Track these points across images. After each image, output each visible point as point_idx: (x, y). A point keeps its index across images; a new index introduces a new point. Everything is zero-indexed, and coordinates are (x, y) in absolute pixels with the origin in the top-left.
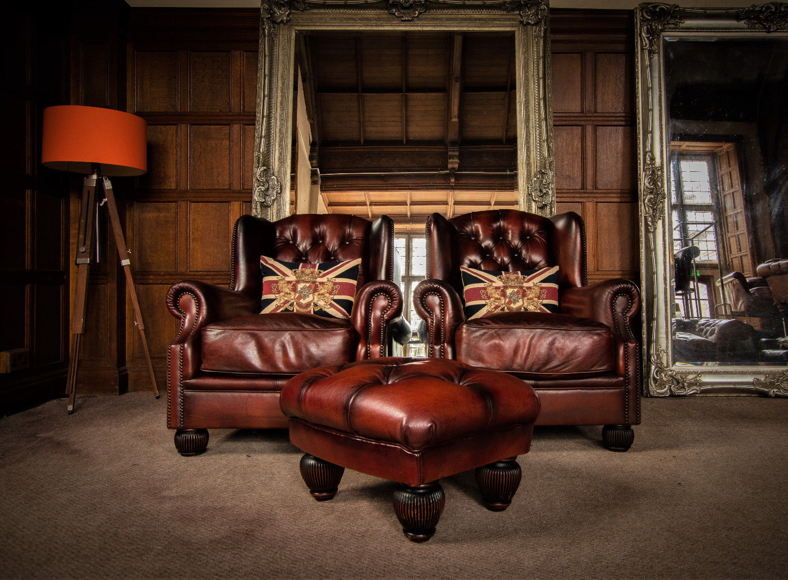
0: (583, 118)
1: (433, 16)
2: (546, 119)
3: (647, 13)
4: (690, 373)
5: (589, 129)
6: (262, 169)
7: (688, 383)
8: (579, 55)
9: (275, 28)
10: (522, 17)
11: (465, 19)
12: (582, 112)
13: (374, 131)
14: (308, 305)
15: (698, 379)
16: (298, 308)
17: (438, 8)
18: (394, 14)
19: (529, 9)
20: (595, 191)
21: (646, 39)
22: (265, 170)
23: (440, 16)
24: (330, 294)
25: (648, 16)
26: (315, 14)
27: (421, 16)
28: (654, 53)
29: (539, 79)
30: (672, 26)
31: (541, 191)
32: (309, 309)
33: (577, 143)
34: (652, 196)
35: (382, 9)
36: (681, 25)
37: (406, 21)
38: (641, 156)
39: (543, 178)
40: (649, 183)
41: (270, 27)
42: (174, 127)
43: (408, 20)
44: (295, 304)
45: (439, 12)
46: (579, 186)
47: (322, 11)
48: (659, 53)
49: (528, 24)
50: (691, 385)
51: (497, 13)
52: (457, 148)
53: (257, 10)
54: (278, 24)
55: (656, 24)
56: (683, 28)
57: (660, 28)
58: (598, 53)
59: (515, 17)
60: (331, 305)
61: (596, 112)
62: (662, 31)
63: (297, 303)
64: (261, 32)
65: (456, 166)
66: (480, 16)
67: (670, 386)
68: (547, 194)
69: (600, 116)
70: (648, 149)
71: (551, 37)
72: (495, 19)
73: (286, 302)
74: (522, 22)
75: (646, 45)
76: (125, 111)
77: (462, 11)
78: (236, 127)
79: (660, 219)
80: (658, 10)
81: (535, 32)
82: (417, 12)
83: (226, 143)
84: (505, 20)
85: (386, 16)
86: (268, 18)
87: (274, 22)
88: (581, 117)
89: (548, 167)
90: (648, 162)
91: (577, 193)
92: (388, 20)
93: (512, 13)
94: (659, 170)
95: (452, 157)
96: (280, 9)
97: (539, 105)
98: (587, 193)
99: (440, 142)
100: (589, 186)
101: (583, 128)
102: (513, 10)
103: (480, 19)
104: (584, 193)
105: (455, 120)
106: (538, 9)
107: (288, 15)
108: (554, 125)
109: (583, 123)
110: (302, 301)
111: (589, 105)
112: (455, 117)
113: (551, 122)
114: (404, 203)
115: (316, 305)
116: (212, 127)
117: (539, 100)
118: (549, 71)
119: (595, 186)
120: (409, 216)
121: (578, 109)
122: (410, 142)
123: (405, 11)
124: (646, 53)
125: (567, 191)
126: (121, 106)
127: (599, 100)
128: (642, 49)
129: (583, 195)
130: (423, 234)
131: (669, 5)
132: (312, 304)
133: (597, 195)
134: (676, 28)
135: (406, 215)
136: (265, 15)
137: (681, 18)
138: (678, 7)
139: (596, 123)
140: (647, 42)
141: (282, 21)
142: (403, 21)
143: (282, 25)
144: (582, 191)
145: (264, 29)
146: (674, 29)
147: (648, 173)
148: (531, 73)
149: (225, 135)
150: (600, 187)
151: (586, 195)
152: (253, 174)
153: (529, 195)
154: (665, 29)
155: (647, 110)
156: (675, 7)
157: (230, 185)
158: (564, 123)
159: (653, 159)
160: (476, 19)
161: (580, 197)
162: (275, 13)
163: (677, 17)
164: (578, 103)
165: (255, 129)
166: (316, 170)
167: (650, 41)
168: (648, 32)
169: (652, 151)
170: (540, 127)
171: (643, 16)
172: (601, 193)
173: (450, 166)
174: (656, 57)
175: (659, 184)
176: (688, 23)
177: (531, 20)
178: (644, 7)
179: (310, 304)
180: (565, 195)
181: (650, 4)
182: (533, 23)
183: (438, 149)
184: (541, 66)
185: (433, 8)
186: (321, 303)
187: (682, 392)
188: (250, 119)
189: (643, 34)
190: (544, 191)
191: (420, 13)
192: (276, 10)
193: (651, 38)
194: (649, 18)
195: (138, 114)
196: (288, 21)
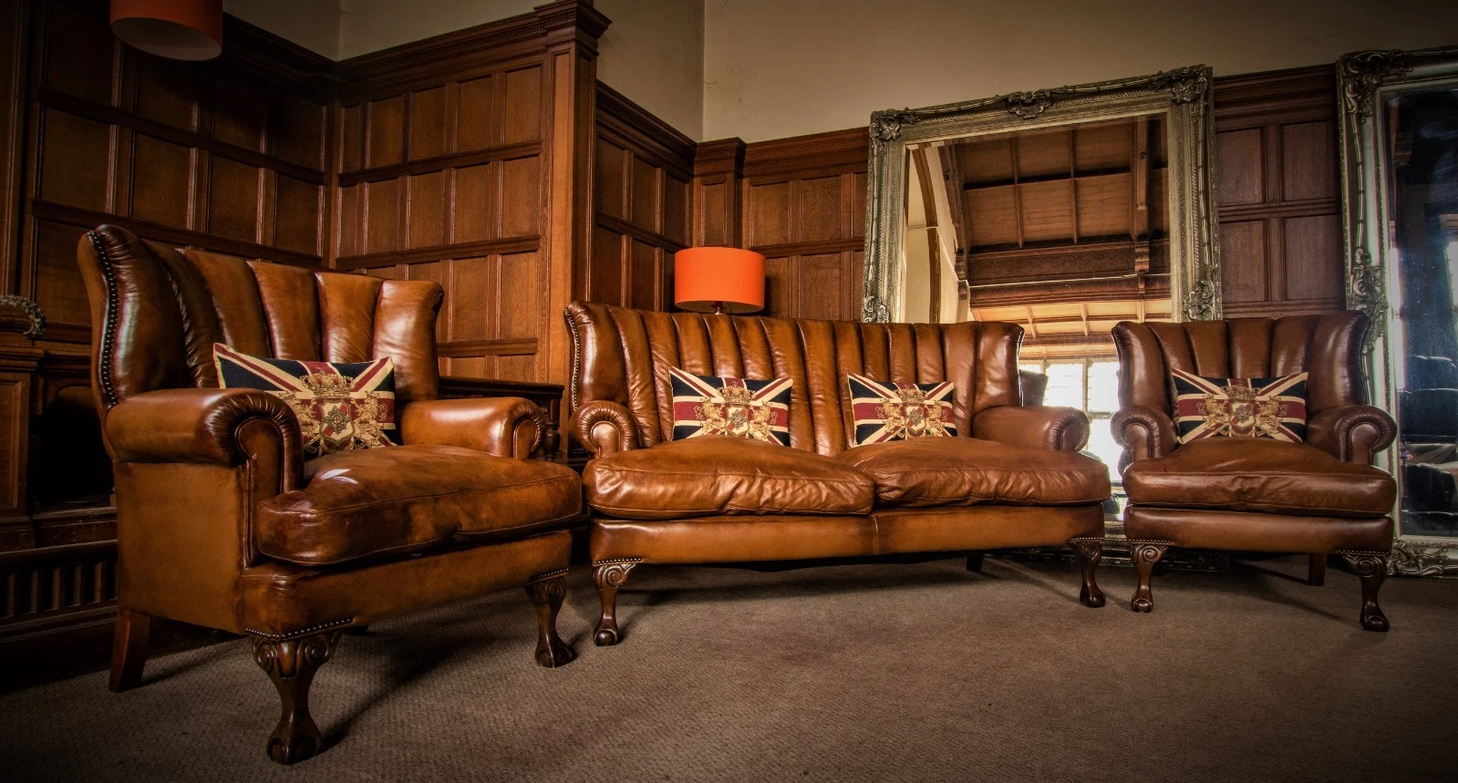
0: (1266, 210)
1: (1062, 109)
2: (1207, 218)
3: (1352, 66)
4: (1428, 546)
5: (1274, 224)
6: (870, 298)
7: (1424, 559)
8: (1258, 130)
9: (884, 145)
10: (1174, 94)
11: (1101, 108)
12: (1264, 201)
13: (1035, 230)
14: (1248, 429)
15: (1442, 555)
16: (1234, 433)
17: (1067, 99)
18: (1015, 113)
19: (1184, 83)
20: (1284, 303)
21: (1352, 100)
22: (872, 299)
23: (1071, 108)
24: (1277, 415)
25: (1355, 69)
26: (926, 124)
27: (1046, 111)
28: (1367, 116)
29: (1197, 168)
30: (1394, 77)
31: (1200, 307)
32: (1249, 434)
33: (1258, 245)
34: (1365, 307)
35: (1000, 109)
36: (1408, 74)
37: (1029, 118)
38: (1349, 254)
39: (1202, 291)
40: (1360, 290)
41: (879, 146)
42: (786, 259)
43: (1032, 118)
44: (1230, 427)
45: (1069, 103)
46: (1260, 297)
47: (934, 121)
48: (1374, 116)
49: (1183, 102)
50: (1428, 562)
51: (1143, 95)
52: (1146, 242)
53: (866, 129)
54: (888, 141)
55: (1369, 79)
56: (1411, 78)
57: (1375, 82)
58: (1285, 124)
59: (1165, 96)
60: (1280, 430)
61: (1284, 200)
62: (1377, 86)
63: (1233, 427)
64: (870, 151)
65: (1146, 267)
66: (1119, 102)
67: (1395, 562)
68: (1207, 310)
69: (1290, 206)
70: (1359, 243)
71: (1213, 112)
72: (1140, 103)
73: (1218, 425)
74: (1174, 101)
75: (1353, 107)
76: (740, 247)
77: (1098, 99)
78: (846, 254)
79: (1379, 336)
80: (1369, 60)
81: (1193, 110)
82: (1042, 108)
83: (836, 272)
84: (1154, 101)
85: (1005, 116)
86: (877, 137)
87: (883, 140)
88: (1264, 208)
89: (1209, 277)
90: (1358, 261)
91: (1258, 306)
92: (1008, 120)
93: (1162, 91)
94: (1377, 271)
95: (1141, 255)
96: (889, 125)
97: (1198, 200)
98: (1272, 305)
99: (1124, 236)
100: (1276, 296)
101: (1266, 221)
102: (1163, 87)
103: (1120, 105)
104: (1268, 306)
105: (1142, 208)
106: (1195, 83)
107: (898, 131)
108: (1221, 223)
109: (1266, 216)
110: (1240, 424)
111: (1272, 190)
112: (1142, 204)
113: (1214, 220)
114: (1078, 318)
115: (1258, 429)
116: (823, 256)
117: (1198, 194)
118: (1211, 157)
119: (1285, 296)
120: (1086, 334)
121: (1259, 199)
122: (1084, 240)
123: (1028, 108)
124: (1354, 118)
125: (1244, 304)
126: (737, 243)
127: (1288, 183)
128: (1348, 114)
129: (1267, 308)
130: (1114, 356)
131: (1386, 51)
132: (1254, 428)
133: (1288, 308)
134: (1401, 79)
135: (1082, 334)
136: (873, 134)
137: (1406, 66)
138: (1400, 51)
139: (1284, 215)
140: (1354, 103)
141: (892, 138)
142: (1026, 119)
143: (891, 141)
144: (1266, 303)
145: (873, 149)
146: (1396, 80)
147: (1358, 276)
148: (1187, 163)
149: (835, 263)
150: (1291, 296)
151: (1272, 308)
152: (861, 305)
153: (1185, 312)
154: (1382, 82)
155: (1356, 192)
156: (1395, 54)
157: (840, 316)
158: (1237, 218)
159: (1366, 257)
160: (1115, 106)
161: (1263, 312)
162: (884, 130)
163: (1400, 66)
164: (1257, 191)
165: (863, 254)
166: (965, 282)
167: (1360, 103)
168: (1355, 90)
169: (1365, 246)
170: (1200, 227)
171: (1347, 71)
172: (1294, 305)
173: (1137, 268)
174: (1369, 121)
175: (1378, 289)
176: (1419, 70)
177: (1187, 97)
178: (1348, 59)
179: (1251, 428)
180: (1240, 310)
181: (1356, 54)
182: (1189, 100)
183: (1122, 246)
184: (1200, 152)
185: (1061, 100)
186: (1266, 427)
187: (1413, 571)
188: (858, 245)
189: (1348, 95)
190: (1204, 307)
191: (1045, 108)
192: (885, 127)
193: (1360, 97)
194: (1356, 72)
195: (753, 249)
196: (898, 137)
